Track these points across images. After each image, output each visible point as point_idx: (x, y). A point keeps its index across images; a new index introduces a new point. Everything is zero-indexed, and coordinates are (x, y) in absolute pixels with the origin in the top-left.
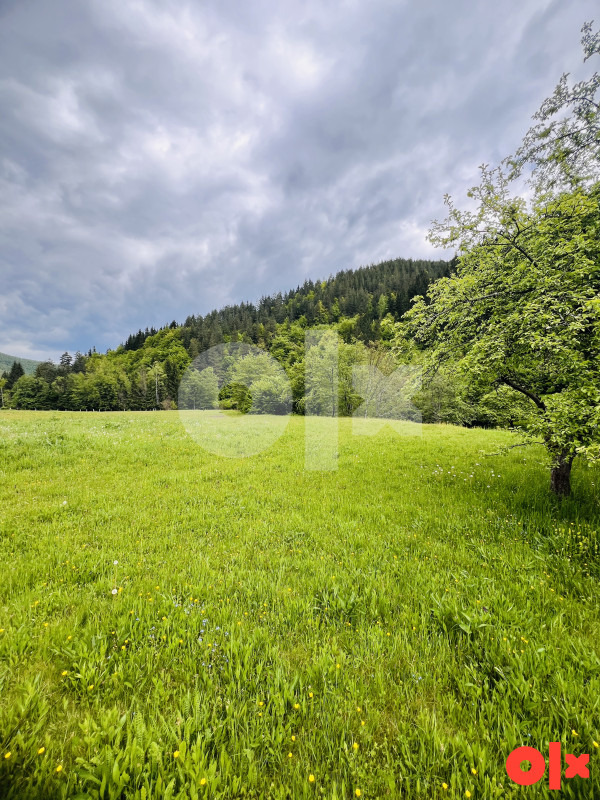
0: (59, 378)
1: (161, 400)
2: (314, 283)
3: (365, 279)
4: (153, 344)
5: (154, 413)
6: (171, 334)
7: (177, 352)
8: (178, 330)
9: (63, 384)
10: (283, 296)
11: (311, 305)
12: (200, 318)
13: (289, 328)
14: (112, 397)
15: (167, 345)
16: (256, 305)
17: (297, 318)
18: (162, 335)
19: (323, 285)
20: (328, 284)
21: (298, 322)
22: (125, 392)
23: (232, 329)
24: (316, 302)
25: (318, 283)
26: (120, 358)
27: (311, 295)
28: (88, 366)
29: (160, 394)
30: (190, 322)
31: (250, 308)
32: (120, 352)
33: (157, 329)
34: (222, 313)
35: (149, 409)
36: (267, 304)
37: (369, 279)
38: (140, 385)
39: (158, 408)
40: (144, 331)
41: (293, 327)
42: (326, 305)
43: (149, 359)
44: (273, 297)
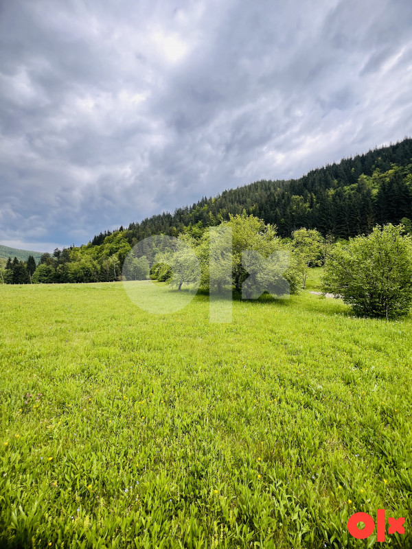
0: (60, 265)
1: (117, 276)
2: (208, 199)
3: (239, 196)
4: (110, 241)
5: (114, 283)
6: (120, 235)
7: (124, 247)
8: (125, 232)
9: (63, 268)
10: (189, 207)
11: (205, 214)
12: (138, 225)
13: (191, 229)
14: (90, 275)
15: (119, 242)
16: (172, 214)
17: (197, 222)
18: (115, 235)
19: (213, 201)
20: (216, 200)
21: (197, 225)
22: (97, 272)
23: (157, 231)
24: (208, 212)
25: (211, 199)
26: (90, 250)
27: (206, 207)
28: (71, 256)
29: (116, 272)
30: (132, 227)
31: (169, 216)
32: (89, 247)
33: (112, 232)
34: (151, 220)
35: (111, 281)
36: (179, 213)
37: (241, 196)
38: (105, 268)
39: (116, 281)
40: (103, 233)
41: (194, 228)
42: (214, 214)
43: (108, 251)
44: (183, 208)
